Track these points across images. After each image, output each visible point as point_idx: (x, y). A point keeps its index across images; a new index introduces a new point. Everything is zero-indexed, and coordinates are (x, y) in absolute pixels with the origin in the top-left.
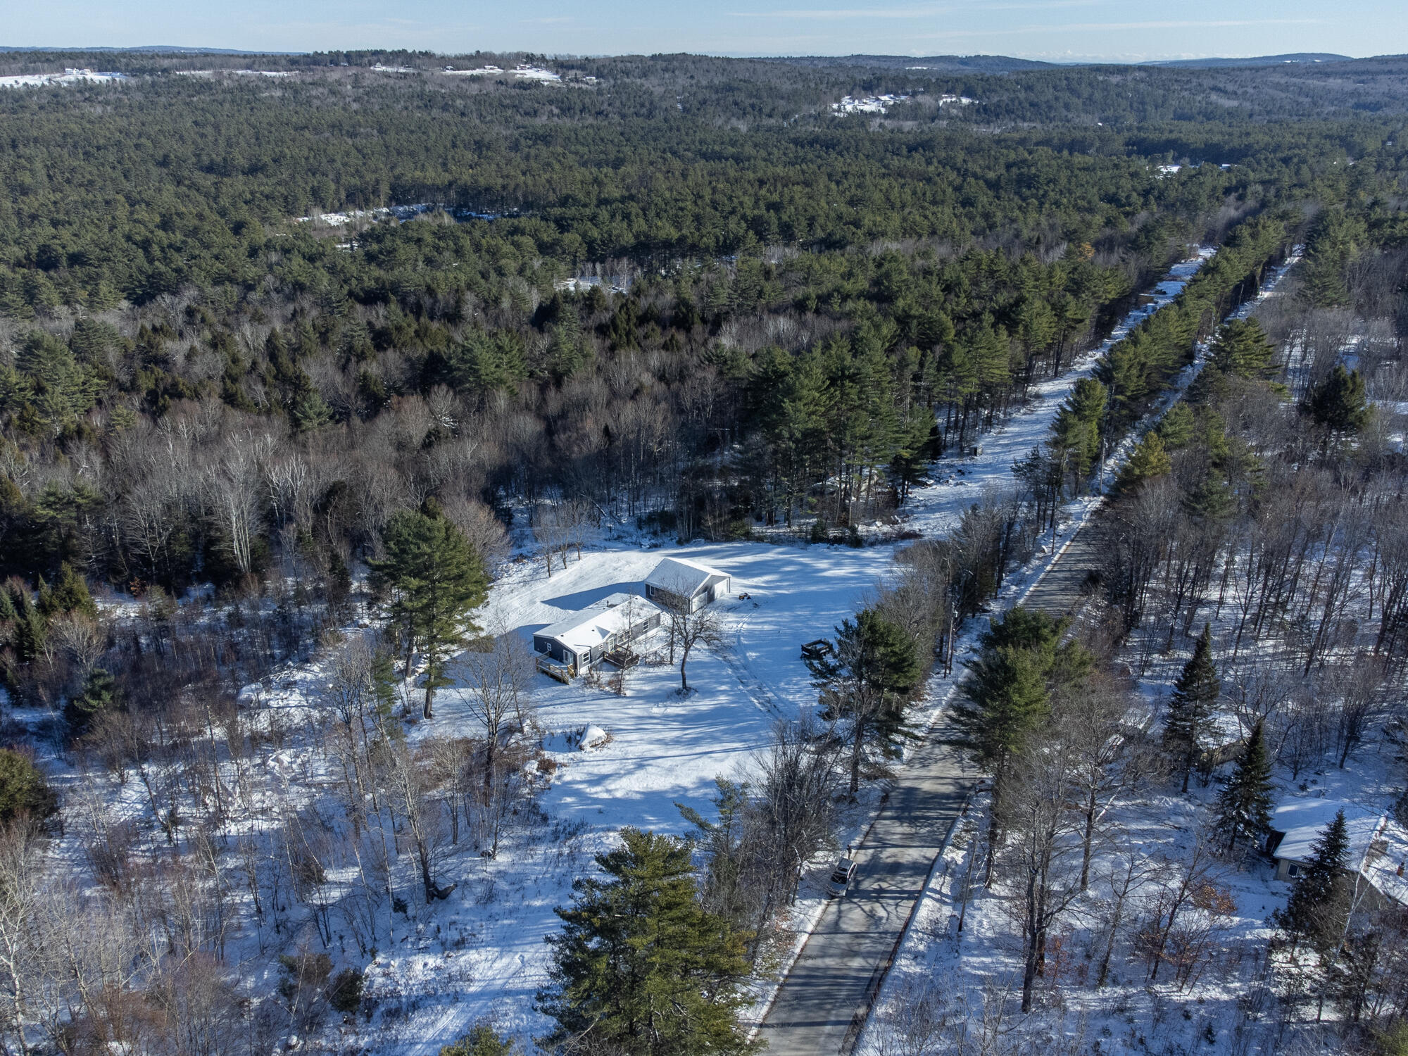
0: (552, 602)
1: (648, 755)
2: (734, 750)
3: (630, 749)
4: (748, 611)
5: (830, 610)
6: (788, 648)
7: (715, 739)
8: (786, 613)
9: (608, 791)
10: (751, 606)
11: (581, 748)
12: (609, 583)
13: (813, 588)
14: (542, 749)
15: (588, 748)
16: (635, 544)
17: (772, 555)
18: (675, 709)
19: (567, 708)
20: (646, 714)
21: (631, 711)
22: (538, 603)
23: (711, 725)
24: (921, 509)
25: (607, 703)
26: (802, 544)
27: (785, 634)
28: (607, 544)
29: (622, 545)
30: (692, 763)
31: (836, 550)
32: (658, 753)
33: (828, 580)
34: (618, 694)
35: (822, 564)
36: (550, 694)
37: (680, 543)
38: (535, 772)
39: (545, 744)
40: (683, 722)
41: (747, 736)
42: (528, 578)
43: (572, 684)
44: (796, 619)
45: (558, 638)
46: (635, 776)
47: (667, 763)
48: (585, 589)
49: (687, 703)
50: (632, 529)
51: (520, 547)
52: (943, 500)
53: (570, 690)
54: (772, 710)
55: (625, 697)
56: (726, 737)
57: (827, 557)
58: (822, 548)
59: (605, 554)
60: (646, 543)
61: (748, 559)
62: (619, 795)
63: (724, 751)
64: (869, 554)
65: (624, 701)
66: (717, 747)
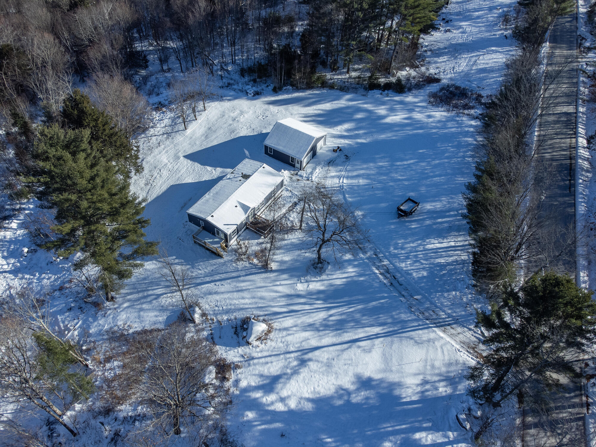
0: (192, 157)
1: (306, 346)
2: (377, 336)
3: (289, 338)
4: (343, 164)
5: (402, 160)
6: (383, 205)
7: (358, 324)
8: (371, 164)
9: (282, 400)
10: (343, 158)
11: (248, 343)
12: (233, 136)
13: (383, 136)
14: (214, 343)
15: (255, 343)
16: (241, 91)
17: (343, 102)
18: (316, 285)
19: (226, 286)
20: (293, 292)
21: (280, 288)
22: (182, 158)
23: (349, 303)
24: (429, 53)
25: (259, 279)
26: (362, 91)
27: (378, 189)
28: (221, 92)
29: (232, 93)
30: (346, 355)
31: (387, 96)
32: (314, 343)
33: (391, 127)
34: (265, 268)
35: (382, 111)
36: (210, 269)
37: (276, 91)
38: (214, 381)
39: (216, 340)
40: (325, 300)
41: (383, 318)
42: (169, 129)
43: (226, 257)
44: (381, 171)
45: (209, 219)
46: (301, 376)
47: (323, 355)
48: (215, 143)
49: (324, 277)
50: (236, 77)
51: (158, 95)
52: (441, 46)
53: (224, 264)
54: (394, 282)
55: (272, 271)
56: (365, 320)
57: (383, 103)
58: (377, 94)
59: (222, 103)
60: (251, 90)
61: (327, 106)
62: (293, 404)
63: (369, 338)
64: (410, 99)
65: (272, 275)
66: (361, 333)
